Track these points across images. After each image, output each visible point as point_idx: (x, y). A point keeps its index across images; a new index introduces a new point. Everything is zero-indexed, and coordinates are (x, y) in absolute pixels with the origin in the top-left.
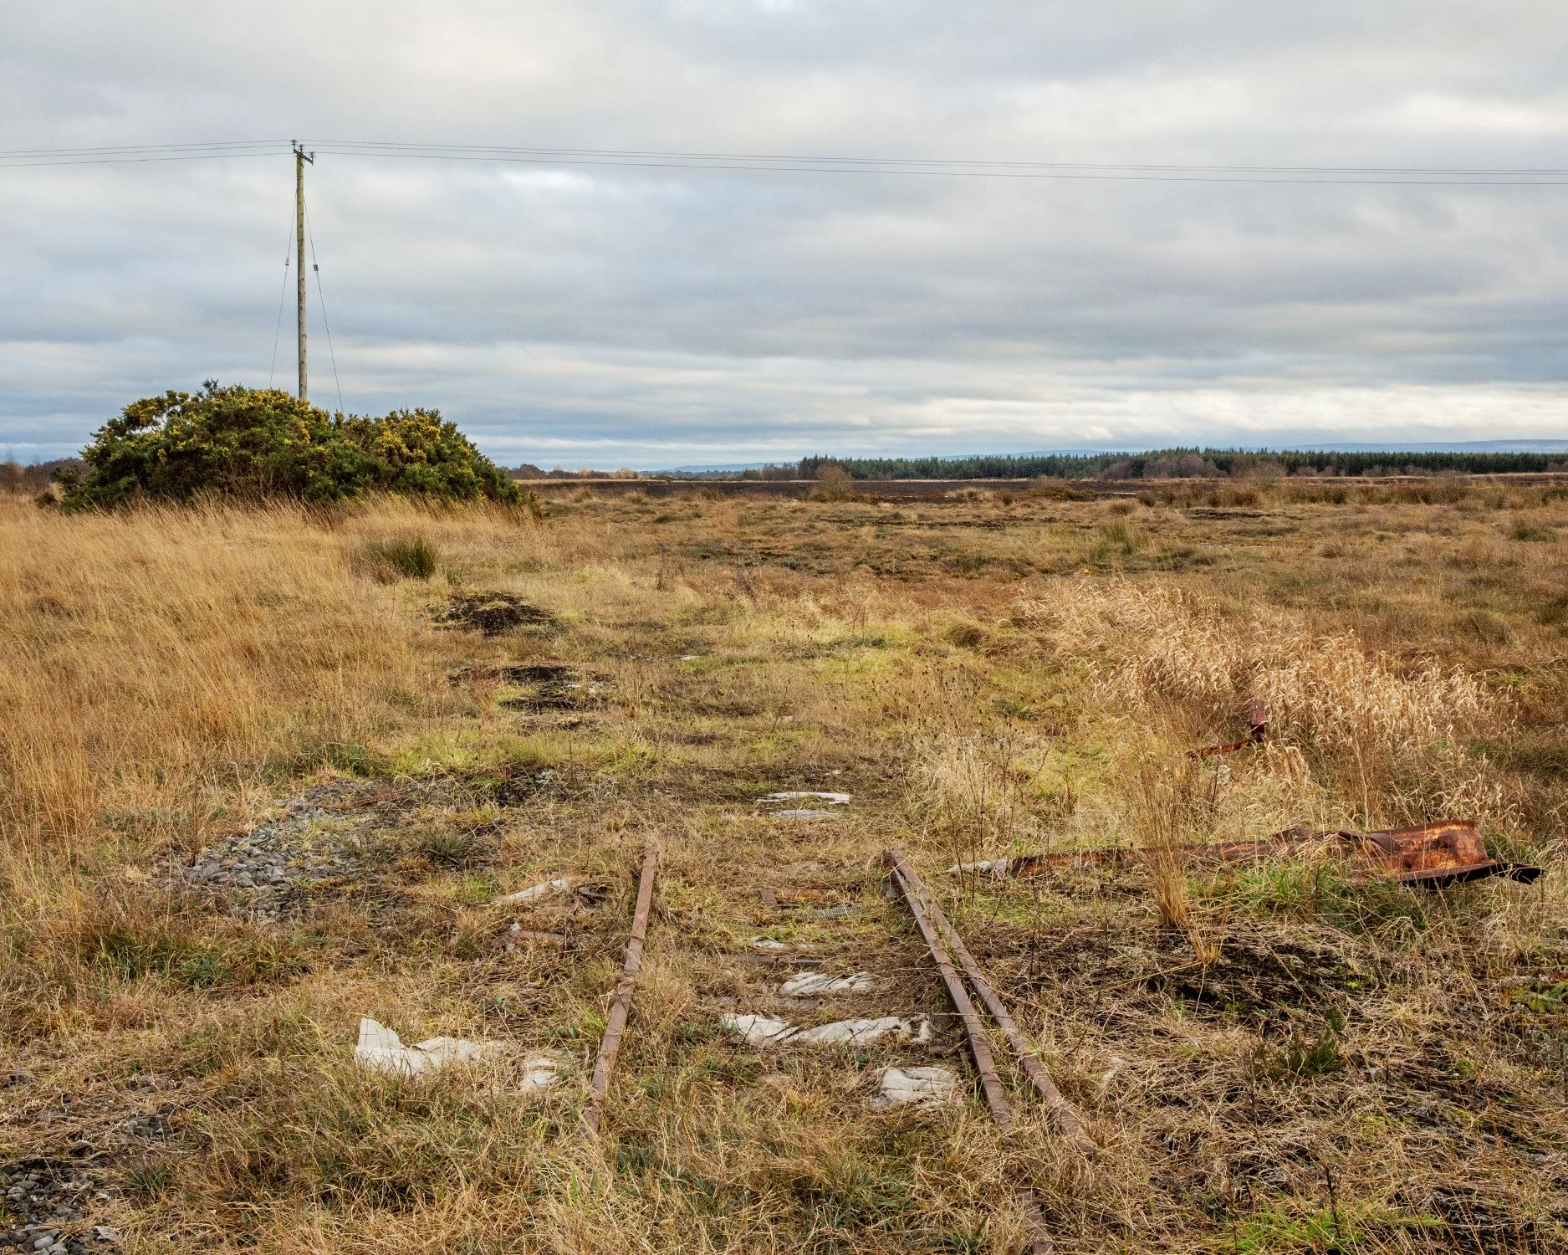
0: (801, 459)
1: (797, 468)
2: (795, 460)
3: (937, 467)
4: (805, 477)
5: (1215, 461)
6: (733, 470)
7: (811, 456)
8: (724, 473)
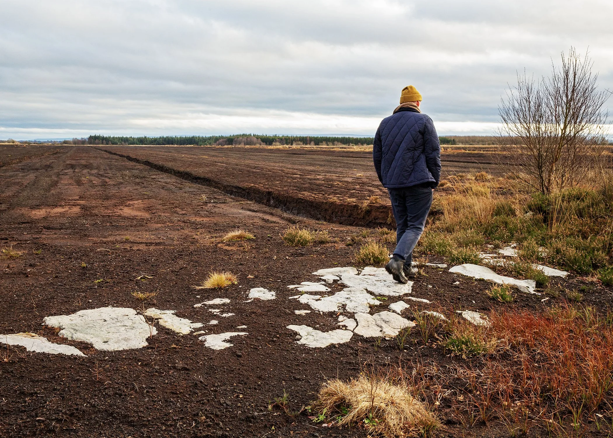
0: (89, 136)
1: (87, 140)
2: (86, 137)
3: (147, 140)
4: (90, 143)
5: (261, 139)
6: (58, 141)
7: (93, 135)
8: (55, 141)
